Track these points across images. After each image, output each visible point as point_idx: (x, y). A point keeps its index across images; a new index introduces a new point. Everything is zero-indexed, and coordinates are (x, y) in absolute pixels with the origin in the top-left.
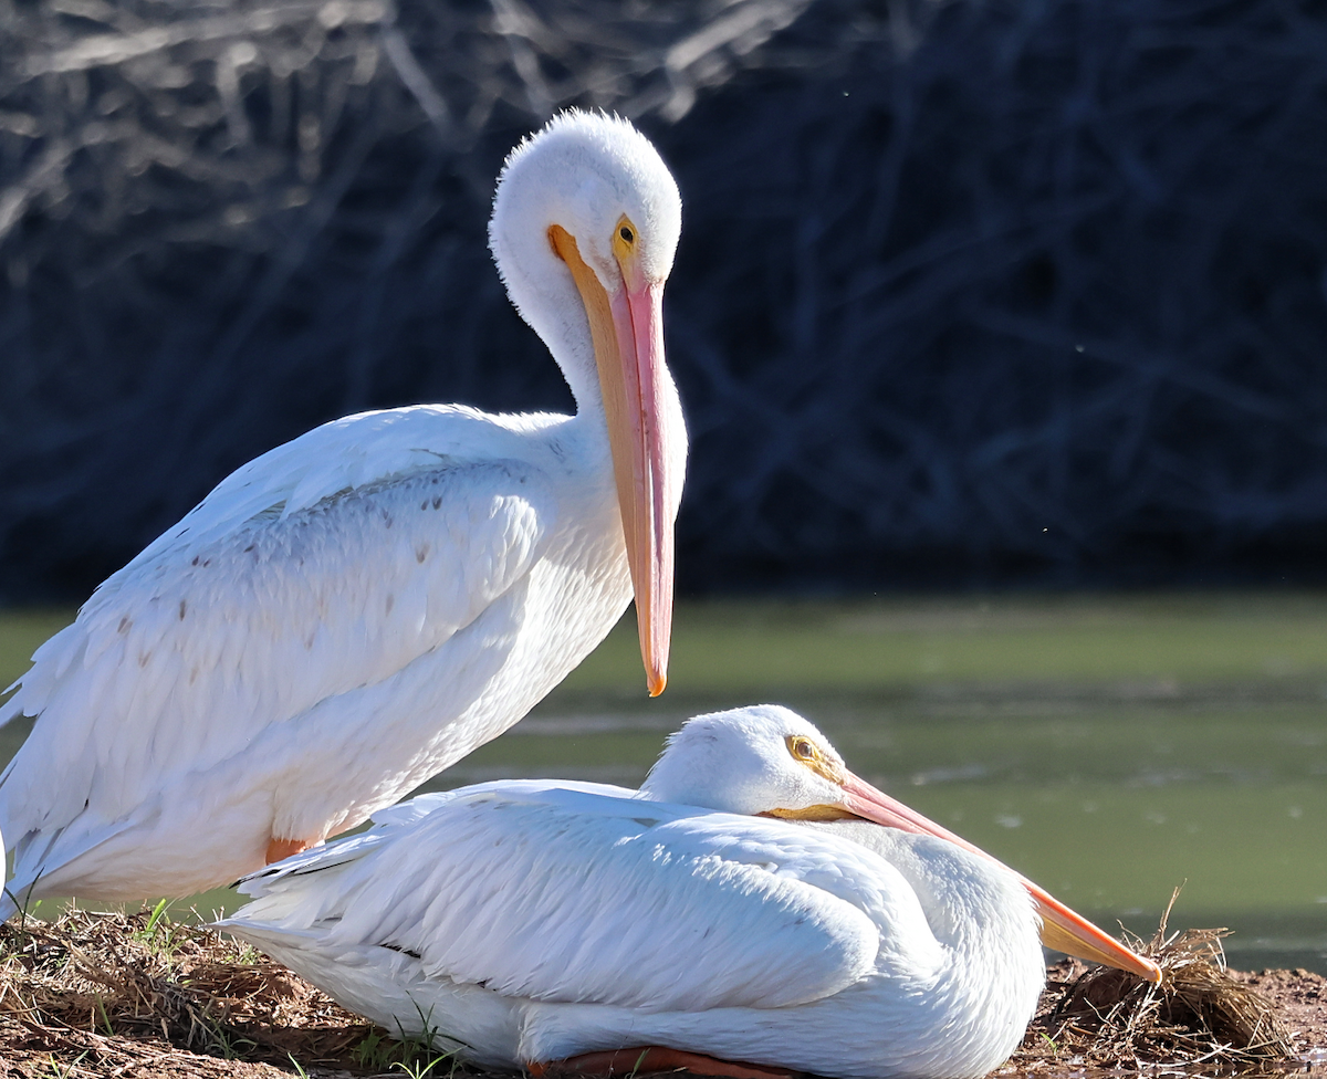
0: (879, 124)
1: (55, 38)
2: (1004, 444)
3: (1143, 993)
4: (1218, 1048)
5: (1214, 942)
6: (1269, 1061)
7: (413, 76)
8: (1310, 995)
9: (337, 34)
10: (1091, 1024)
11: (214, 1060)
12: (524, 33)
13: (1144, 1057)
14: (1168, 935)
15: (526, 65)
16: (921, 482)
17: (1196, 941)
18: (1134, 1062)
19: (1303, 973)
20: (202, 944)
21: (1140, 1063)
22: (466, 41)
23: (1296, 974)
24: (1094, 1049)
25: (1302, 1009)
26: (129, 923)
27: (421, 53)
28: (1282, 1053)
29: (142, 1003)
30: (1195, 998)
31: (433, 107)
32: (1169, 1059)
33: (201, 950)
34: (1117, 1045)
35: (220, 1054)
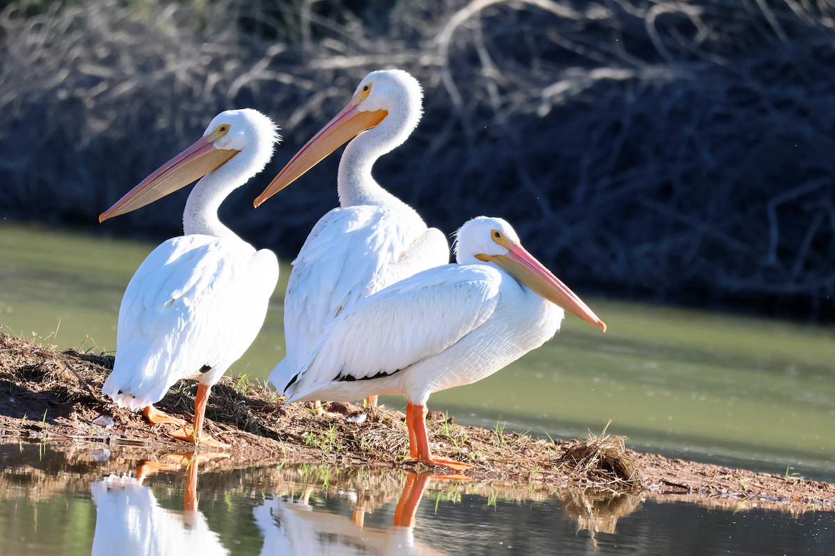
0: (616, 127)
1: (324, 55)
2: (645, 248)
3: (593, 456)
4: (617, 480)
5: (621, 441)
6: (635, 487)
7: (451, 87)
8: (657, 465)
9: (426, 68)
10: (573, 464)
11: (253, 435)
12: (493, 76)
13: (590, 479)
14: (605, 436)
15: (492, 89)
16: (613, 257)
17: (615, 439)
18: (586, 481)
19: (660, 456)
20: (258, 392)
21: (588, 481)
22: (472, 77)
23: (657, 456)
24: (572, 474)
25: (653, 469)
26: (233, 381)
27: (456, 79)
28: (640, 485)
29: (230, 411)
30: (611, 460)
31: (456, 99)
32: (599, 481)
33: (257, 394)
34: (581, 473)
35: (255, 434)
